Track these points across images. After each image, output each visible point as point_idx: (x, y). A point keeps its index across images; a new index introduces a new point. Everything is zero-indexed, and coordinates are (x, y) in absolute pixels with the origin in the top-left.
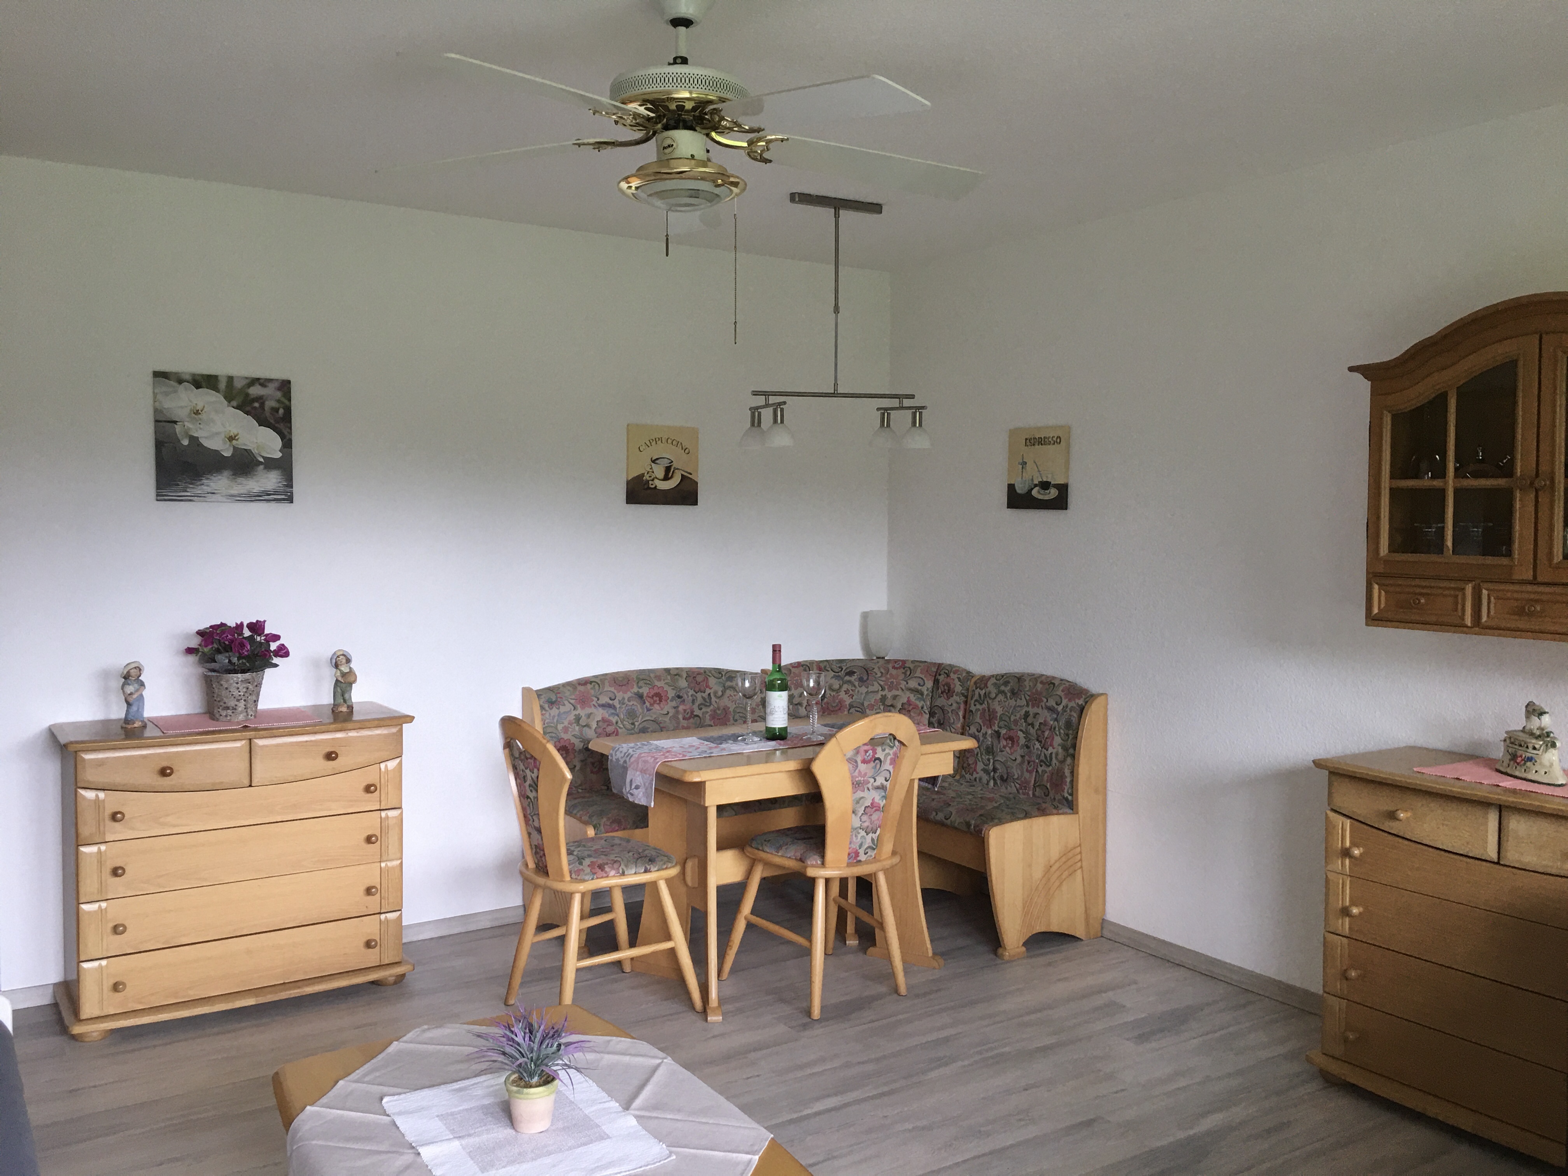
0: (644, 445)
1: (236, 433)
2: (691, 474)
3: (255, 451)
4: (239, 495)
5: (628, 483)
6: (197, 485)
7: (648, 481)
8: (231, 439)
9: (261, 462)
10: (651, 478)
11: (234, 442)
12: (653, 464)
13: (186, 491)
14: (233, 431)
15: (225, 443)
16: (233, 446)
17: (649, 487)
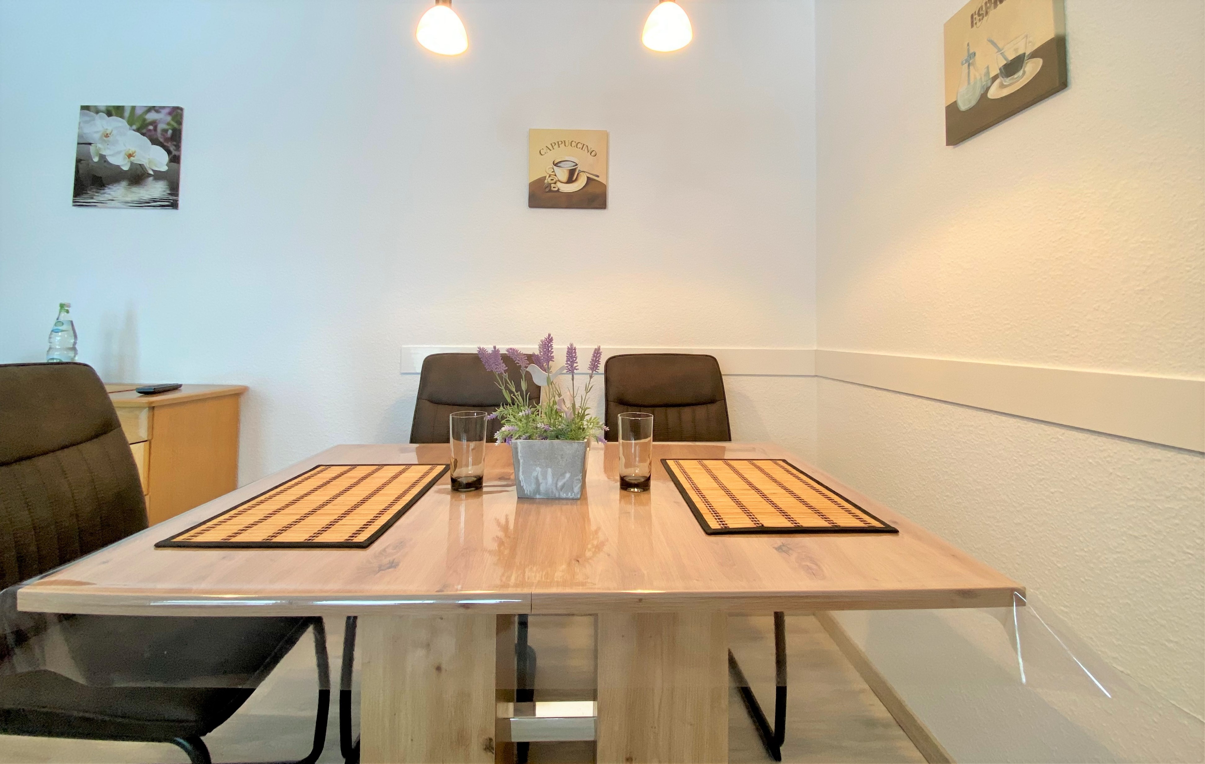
0: (545, 149)
1: (133, 151)
2: (598, 176)
3: (147, 166)
5: (530, 185)
7: (551, 184)
8: (130, 156)
9: (152, 175)
10: (553, 182)
11: (132, 158)
12: (555, 167)
14: (132, 149)
15: (124, 158)
16: (131, 162)
17: (550, 191)
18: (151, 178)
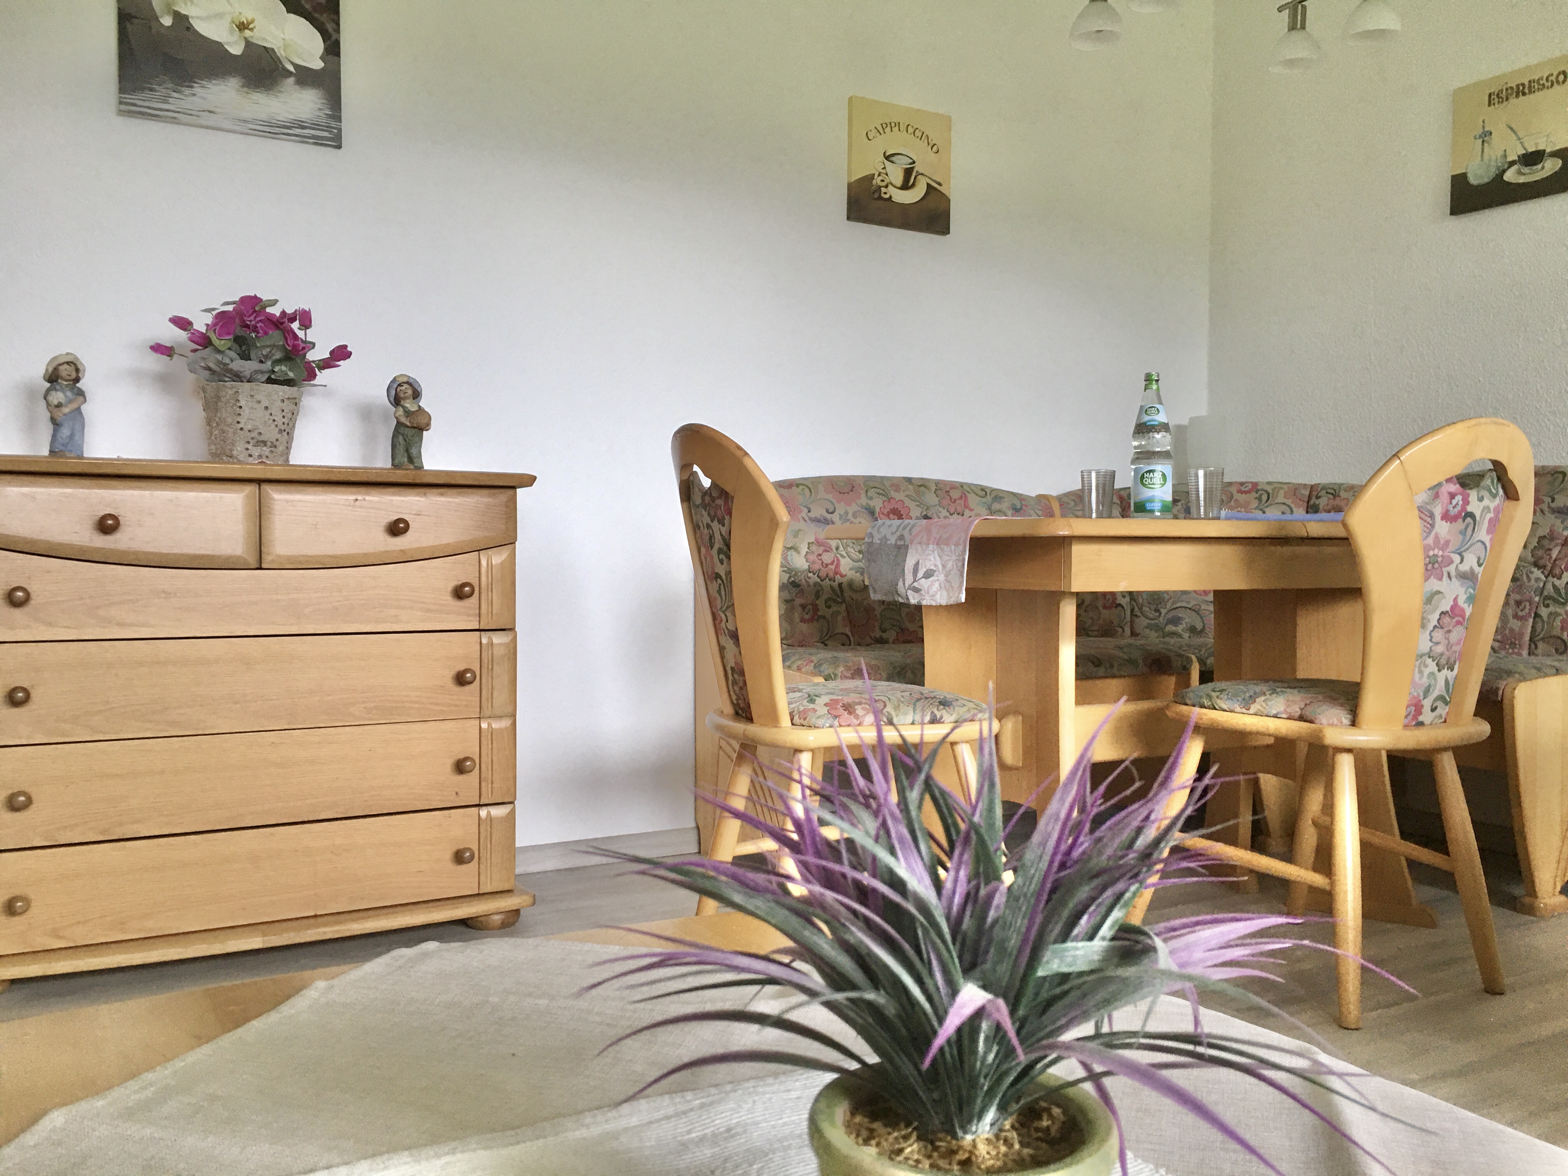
0: (874, 131)
1: (250, 19)
2: (940, 184)
3: (281, 53)
4: (254, 121)
5: (850, 186)
6: (186, 96)
7: (880, 187)
8: (242, 27)
9: (292, 72)
10: (884, 184)
11: (247, 33)
12: (886, 161)
13: (167, 102)
14: (247, 15)
15: (231, 32)
16: (245, 38)
17: (880, 198)
18: (291, 80)
